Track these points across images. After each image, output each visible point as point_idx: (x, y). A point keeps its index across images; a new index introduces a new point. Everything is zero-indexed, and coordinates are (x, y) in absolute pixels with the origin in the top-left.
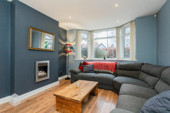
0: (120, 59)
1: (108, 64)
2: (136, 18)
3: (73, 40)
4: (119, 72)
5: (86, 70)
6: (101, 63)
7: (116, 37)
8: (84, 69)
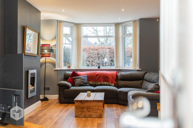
0: (120, 67)
1: (107, 74)
2: (140, 19)
3: (53, 36)
4: (121, 83)
5: (80, 82)
6: (97, 73)
7: (115, 37)
8: (76, 82)
